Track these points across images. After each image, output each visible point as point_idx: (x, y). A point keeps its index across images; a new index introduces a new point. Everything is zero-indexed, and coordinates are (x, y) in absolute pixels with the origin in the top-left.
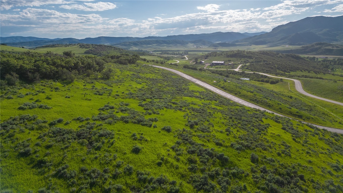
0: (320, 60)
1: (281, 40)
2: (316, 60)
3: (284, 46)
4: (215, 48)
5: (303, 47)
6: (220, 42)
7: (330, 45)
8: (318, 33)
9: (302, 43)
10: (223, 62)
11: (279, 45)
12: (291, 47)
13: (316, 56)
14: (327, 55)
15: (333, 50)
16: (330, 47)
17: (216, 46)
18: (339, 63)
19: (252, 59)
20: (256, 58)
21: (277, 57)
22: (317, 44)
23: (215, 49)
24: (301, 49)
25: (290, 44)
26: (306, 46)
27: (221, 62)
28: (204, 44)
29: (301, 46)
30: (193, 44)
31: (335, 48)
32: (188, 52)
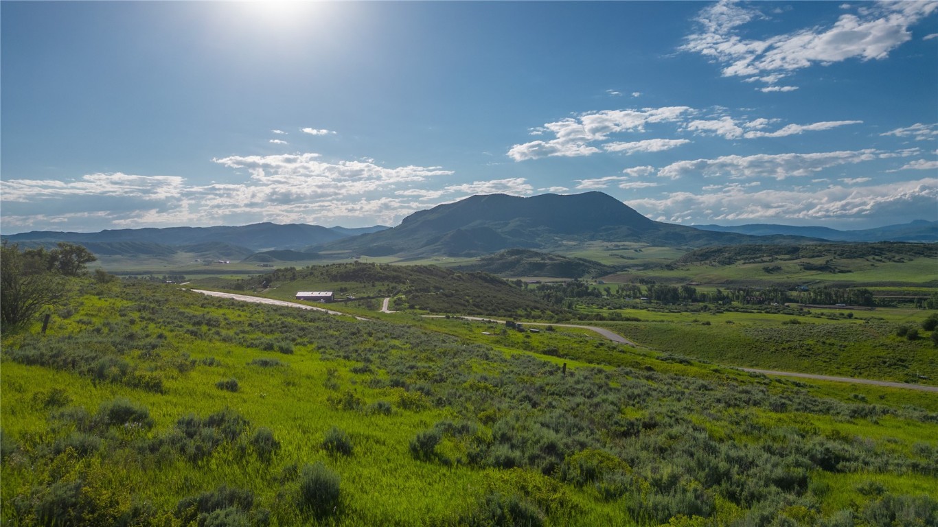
0: (531, 287)
1: (427, 244)
2: (523, 288)
3: (438, 258)
4: (265, 263)
5: (483, 260)
6: (272, 249)
7: (537, 254)
8: (500, 230)
9: (472, 251)
10: (329, 294)
11: (424, 255)
12: (452, 260)
13: (524, 279)
14: (535, 276)
15: (544, 265)
16: (538, 260)
17: (263, 258)
18: (572, 292)
19: (404, 283)
20: (413, 282)
21: (453, 278)
22: (512, 253)
23: (264, 266)
24: (480, 263)
25: (451, 255)
26: (489, 256)
27: (323, 294)
28: (227, 253)
29: (479, 257)
30: (191, 254)
31: (547, 261)
32: (185, 276)
